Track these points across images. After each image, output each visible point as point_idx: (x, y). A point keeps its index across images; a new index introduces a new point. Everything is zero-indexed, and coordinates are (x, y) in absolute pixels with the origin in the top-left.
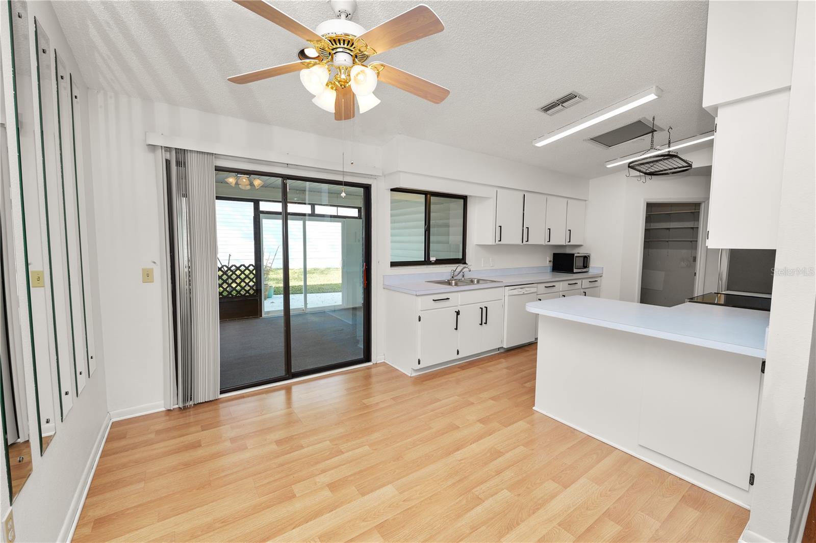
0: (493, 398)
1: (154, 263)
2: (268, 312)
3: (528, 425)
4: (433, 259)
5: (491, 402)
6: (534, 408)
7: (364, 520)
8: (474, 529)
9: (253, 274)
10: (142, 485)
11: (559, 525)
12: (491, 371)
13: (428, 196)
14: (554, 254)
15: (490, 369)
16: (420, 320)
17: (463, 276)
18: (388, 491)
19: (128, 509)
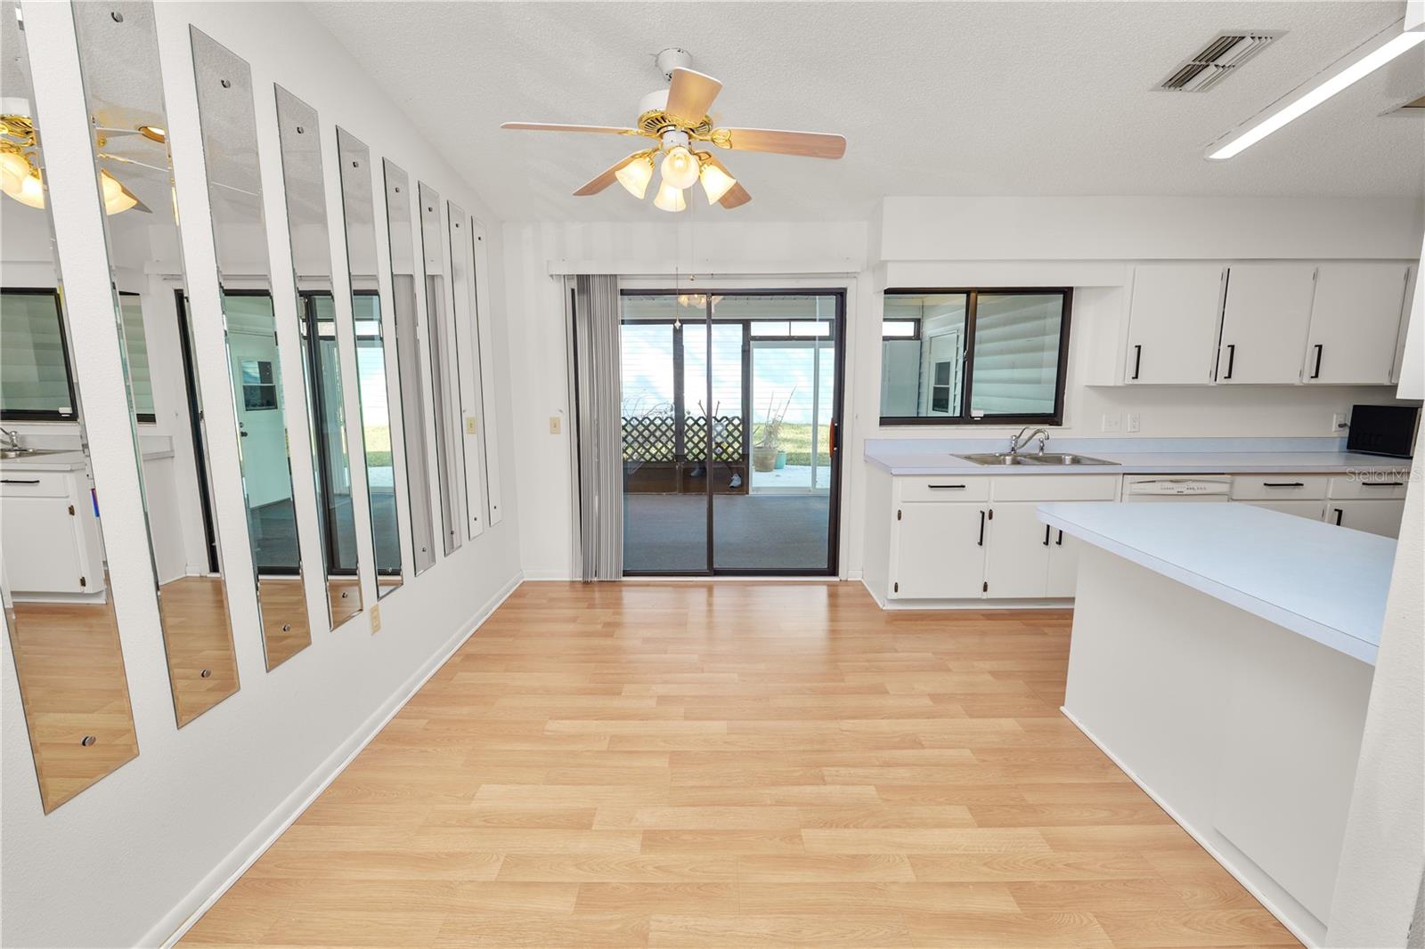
0: (993, 673)
1: (561, 411)
2: (758, 489)
3: (1020, 729)
4: (977, 413)
5: (988, 677)
6: (1062, 708)
7: (665, 741)
8: (779, 803)
9: (739, 430)
10: (510, 640)
11: (909, 857)
12: (1046, 634)
13: (973, 295)
14: (1355, 407)
15: (1046, 630)
16: (899, 518)
17: (1042, 449)
18: (718, 727)
19: (491, 655)
